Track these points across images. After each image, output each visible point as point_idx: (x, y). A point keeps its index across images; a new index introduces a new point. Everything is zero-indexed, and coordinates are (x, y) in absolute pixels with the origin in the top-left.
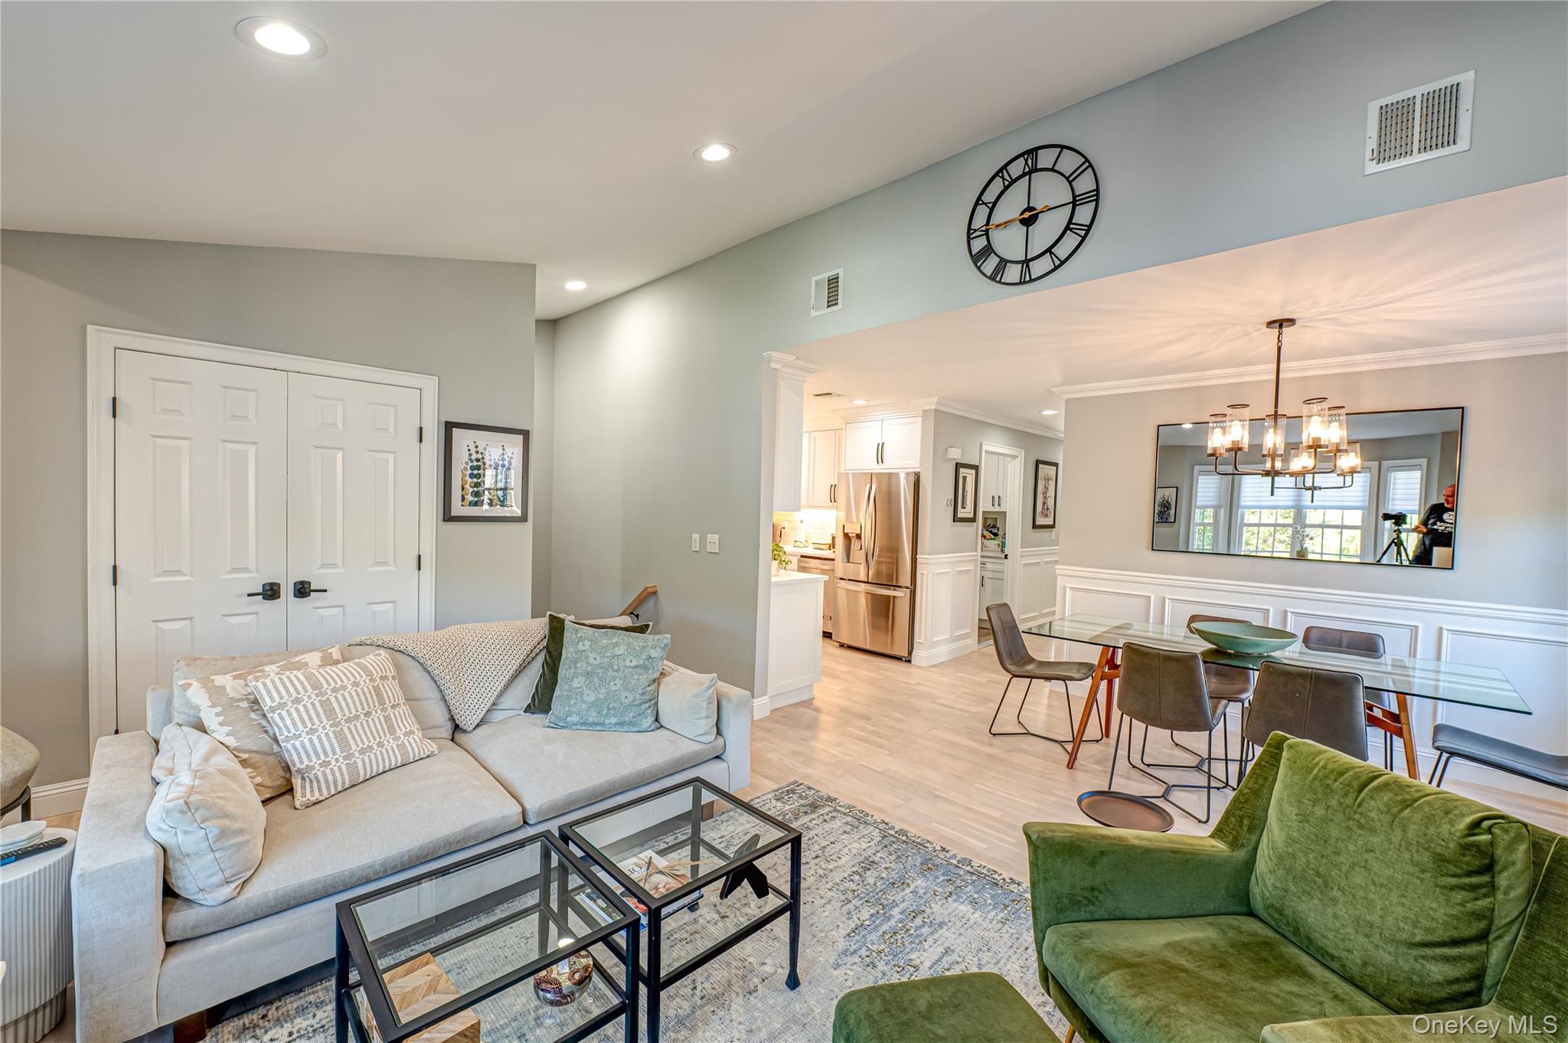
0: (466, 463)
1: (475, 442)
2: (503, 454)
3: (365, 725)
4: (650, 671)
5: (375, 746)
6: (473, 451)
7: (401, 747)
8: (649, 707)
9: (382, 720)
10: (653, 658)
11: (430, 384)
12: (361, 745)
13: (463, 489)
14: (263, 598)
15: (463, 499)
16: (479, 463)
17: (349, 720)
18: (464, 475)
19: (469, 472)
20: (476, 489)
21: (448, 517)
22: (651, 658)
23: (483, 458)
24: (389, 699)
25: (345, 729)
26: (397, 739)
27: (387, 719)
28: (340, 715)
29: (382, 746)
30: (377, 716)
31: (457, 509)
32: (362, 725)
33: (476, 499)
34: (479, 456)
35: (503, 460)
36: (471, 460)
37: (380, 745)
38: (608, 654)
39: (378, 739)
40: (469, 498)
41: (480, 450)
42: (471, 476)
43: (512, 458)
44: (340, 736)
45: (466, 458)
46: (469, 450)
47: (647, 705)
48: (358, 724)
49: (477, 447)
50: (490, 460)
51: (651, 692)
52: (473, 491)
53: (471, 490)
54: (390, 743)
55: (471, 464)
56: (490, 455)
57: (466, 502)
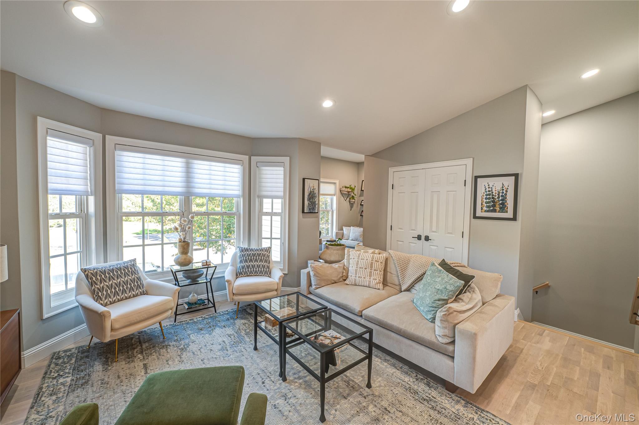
0: (484, 193)
1: (488, 183)
2: (503, 187)
3: (363, 271)
4: (443, 295)
5: (363, 277)
6: (487, 187)
7: (370, 282)
8: (433, 310)
9: (369, 272)
10: (447, 289)
11: (469, 162)
12: (359, 275)
13: (482, 204)
14: (418, 239)
15: (482, 209)
16: (490, 193)
17: (360, 268)
18: (482, 198)
19: (485, 197)
20: (488, 205)
21: (475, 217)
22: (446, 288)
23: (492, 190)
24: (374, 267)
25: (358, 270)
26: (370, 279)
27: (371, 272)
28: (359, 265)
29: (364, 279)
30: (368, 270)
31: (479, 214)
32: (363, 270)
33: (488, 209)
34: (490, 189)
35: (503, 190)
36: (486, 192)
37: (364, 278)
38: (433, 280)
39: (365, 276)
40: (485, 208)
41: (491, 186)
42: (486, 199)
43: (508, 189)
44: (356, 270)
45: (483, 190)
46: (485, 187)
47: (433, 309)
48: (362, 270)
49: (489, 185)
50: (496, 191)
51: (438, 304)
52: (487, 205)
53: (486, 205)
54: (368, 279)
55: (486, 193)
56: (495, 188)
57: (483, 210)
